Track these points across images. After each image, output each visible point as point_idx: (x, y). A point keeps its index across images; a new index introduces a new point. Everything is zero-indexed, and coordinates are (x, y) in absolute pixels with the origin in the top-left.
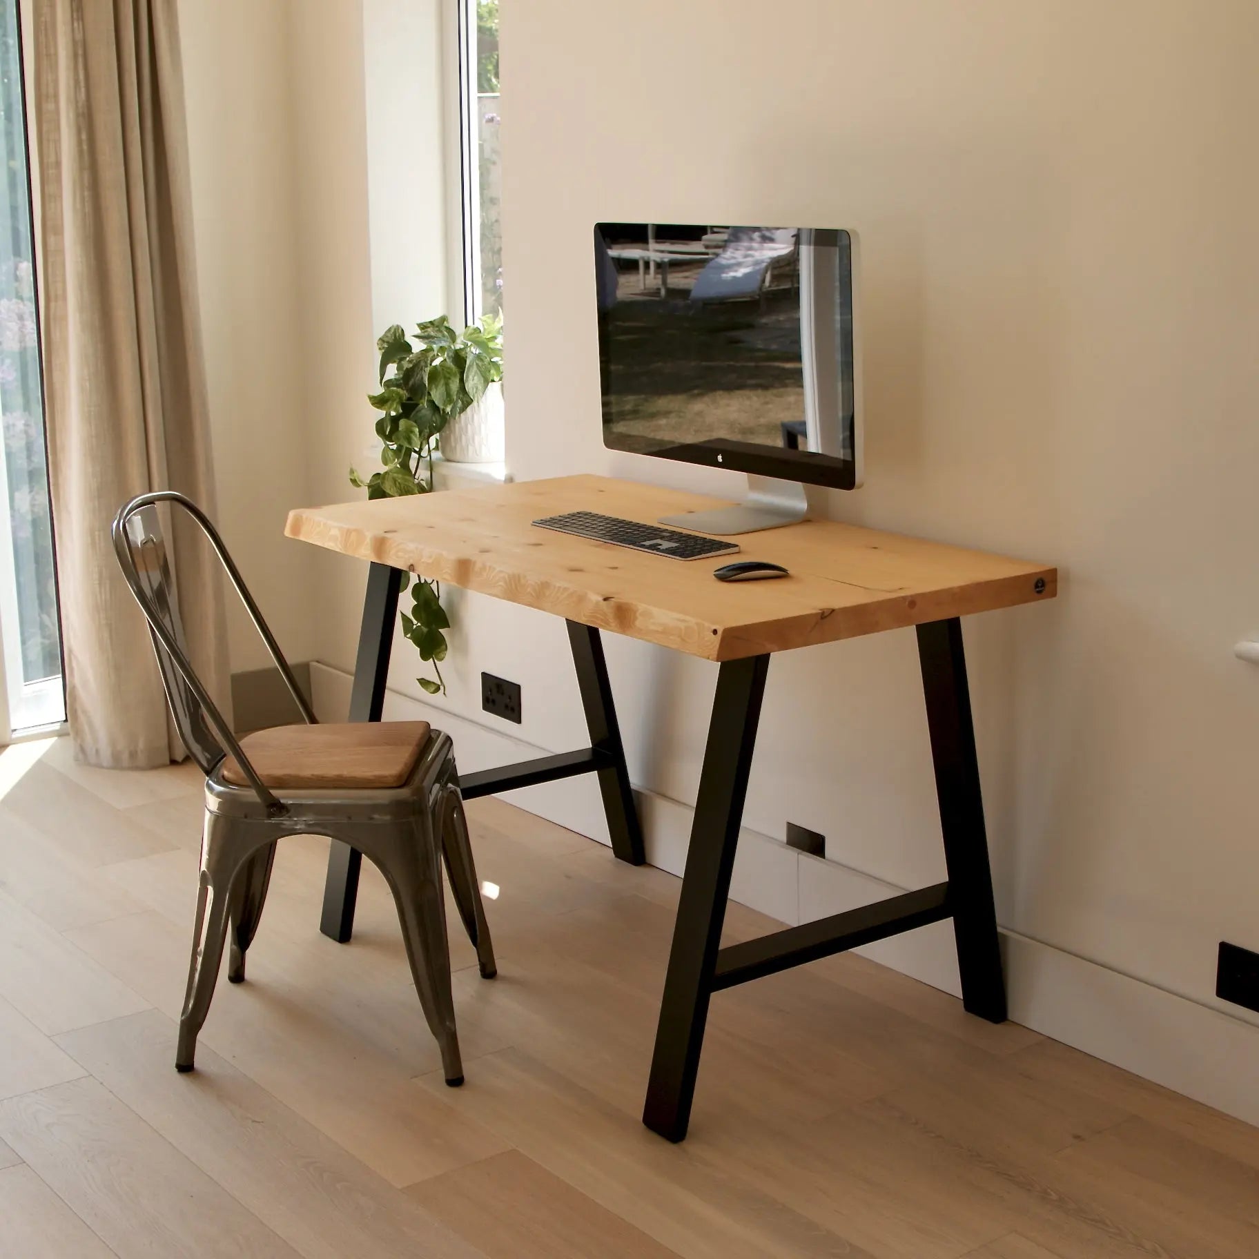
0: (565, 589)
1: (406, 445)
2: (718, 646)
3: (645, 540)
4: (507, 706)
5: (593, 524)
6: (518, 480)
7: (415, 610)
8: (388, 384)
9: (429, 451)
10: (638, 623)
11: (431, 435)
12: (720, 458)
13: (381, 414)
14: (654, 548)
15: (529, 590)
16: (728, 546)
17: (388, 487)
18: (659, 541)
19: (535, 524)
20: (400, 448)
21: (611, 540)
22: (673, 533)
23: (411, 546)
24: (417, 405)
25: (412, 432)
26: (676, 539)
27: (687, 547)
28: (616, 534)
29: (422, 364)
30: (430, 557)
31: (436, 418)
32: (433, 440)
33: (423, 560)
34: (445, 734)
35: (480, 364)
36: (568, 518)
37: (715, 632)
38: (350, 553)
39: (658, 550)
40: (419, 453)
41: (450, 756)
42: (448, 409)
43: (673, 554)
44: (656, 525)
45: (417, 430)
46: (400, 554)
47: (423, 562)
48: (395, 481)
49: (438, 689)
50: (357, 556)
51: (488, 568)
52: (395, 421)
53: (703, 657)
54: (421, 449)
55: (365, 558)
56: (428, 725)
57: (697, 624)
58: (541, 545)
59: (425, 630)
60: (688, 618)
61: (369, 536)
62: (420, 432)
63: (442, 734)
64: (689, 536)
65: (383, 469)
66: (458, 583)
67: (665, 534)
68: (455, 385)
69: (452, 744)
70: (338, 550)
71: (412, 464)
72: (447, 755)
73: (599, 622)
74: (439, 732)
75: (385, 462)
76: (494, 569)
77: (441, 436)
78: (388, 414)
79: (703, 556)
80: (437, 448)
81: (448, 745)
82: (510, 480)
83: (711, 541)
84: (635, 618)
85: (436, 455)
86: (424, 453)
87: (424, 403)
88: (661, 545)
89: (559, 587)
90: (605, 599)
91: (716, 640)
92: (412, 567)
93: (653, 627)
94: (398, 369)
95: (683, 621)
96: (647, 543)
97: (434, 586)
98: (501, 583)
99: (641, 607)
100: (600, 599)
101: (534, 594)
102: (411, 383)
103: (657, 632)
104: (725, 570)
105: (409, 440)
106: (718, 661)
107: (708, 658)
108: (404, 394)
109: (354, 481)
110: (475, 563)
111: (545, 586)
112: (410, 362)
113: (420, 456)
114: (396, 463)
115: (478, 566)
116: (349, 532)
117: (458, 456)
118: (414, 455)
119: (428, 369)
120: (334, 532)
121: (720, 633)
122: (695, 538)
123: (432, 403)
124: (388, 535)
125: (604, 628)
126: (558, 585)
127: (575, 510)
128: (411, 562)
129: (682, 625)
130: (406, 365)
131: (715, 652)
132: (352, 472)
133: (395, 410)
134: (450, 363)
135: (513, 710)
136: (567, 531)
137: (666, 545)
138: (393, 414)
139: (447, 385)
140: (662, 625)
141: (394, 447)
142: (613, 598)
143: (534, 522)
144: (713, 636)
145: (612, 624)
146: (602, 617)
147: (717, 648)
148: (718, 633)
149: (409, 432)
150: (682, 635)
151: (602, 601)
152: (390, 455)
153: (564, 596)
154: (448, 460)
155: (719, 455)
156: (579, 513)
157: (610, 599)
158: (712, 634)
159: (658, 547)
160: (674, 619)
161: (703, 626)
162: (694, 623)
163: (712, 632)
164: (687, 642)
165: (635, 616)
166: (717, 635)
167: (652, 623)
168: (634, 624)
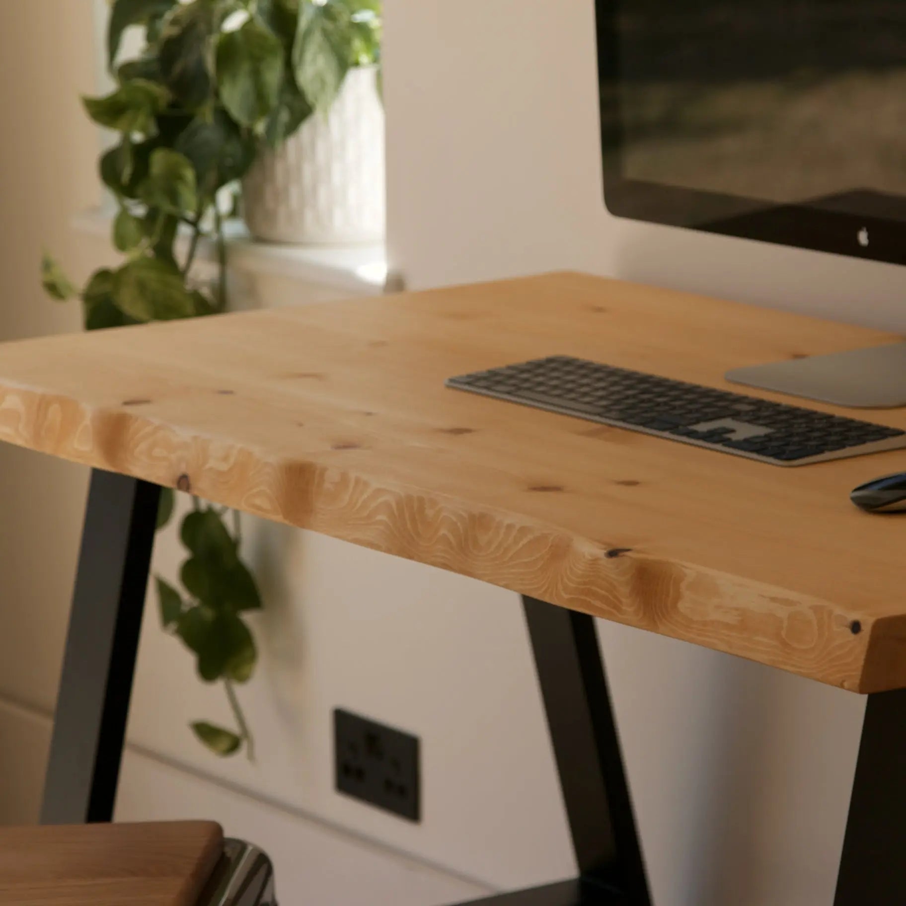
0: (523, 530)
1: (167, 207)
2: (863, 657)
3: (698, 421)
4: (389, 785)
5: (583, 385)
6: (416, 284)
7: (188, 572)
8: (126, 72)
9: (218, 220)
10: (682, 606)
11: (222, 182)
12: (863, 238)
13: (111, 138)
14: (716, 437)
15: (443, 531)
16: (883, 433)
17: (128, 301)
18: (727, 423)
19: (455, 384)
20: (152, 215)
21: (624, 420)
22: (759, 404)
23: (183, 434)
24: (189, 119)
25: (180, 178)
26: (765, 417)
27: (791, 435)
28: (632, 407)
29: (202, 27)
30: (225, 459)
31: (234, 149)
32: (225, 197)
33: (208, 466)
34: (256, 849)
35: (329, 25)
36: (528, 371)
37: (856, 627)
38: (47, 449)
39: (728, 443)
40: (195, 224)
41: (266, 898)
42: (260, 128)
43: (759, 451)
44: (720, 385)
45: (189, 174)
46: (158, 452)
47: (211, 469)
48: (142, 287)
49: (234, 745)
50: (63, 456)
51: (352, 484)
52: (142, 153)
53: (831, 683)
54: (199, 215)
55: (81, 461)
56: (217, 829)
57: (816, 609)
58: (468, 431)
59: (208, 614)
60: (793, 595)
61: (89, 410)
62: (199, 179)
63: (250, 848)
64: (793, 412)
65: (115, 260)
66: (285, 517)
67: (739, 407)
68: (273, 76)
69: (269, 872)
70: (20, 442)
71: (181, 249)
72: (260, 895)
73: (598, 603)
74: (242, 846)
75: (121, 242)
76: (366, 484)
77: (244, 188)
78: (126, 138)
79: (827, 455)
80: (234, 213)
81: (262, 872)
82: (396, 284)
83: (847, 424)
84: (678, 597)
85: (233, 229)
86: (207, 225)
87: (206, 116)
88: (732, 431)
89: (510, 527)
90: (613, 554)
91: (860, 644)
92: (184, 482)
93: (717, 616)
94: (151, 37)
95: (787, 602)
96: (703, 427)
97: (228, 520)
98: (382, 517)
99: (691, 570)
100: (601, 553)
101: (452, 539)
102: (178, 68)
103: (728, 626)
104: (876, 487)
105: (173, 196)
106: (861, 692)
107: (842, 686)
108: (161, 92)
109: (53, 289)
110: (324, 470)
111: (479, 521)
112: (174, 22)
113: (198, 235)
114: (143, 249)
115: (332, 475)
116: (42, 404)
117: (282, 229)
118: (184, 231)
119: (214, 40)
120: (12, 402)
121: (866, 629)
122: (809, 416)
123: (223, 116)
124: (130, 410)
125: (610, 616)
126: (507, 521)
127: (542, 353)
128: (183, 469)
129: (782, 612)
130: (166, 30)
131: (856, 674)
132: (47, 266)
133: (143, 129)
134: (262, 26)
135: (402, 791)
136: (524, 401)
137: (744, 431)
138: (138, 137)
139: (256, 75)
140: (737, 609)
141: (139, 210)
142: (628, 550)
143: (451, 380)
144: (852, 636)
145: (624, 608)
146: (603, 592)
147: (861, 663)
148: (863, 630)
149: (173, 177)
150: (783, 633)
151: (605, 558)
152: (131, 228)
153: (520, 545)
154: (259, 239)
155: (860, 229)
156: (550, 360)
157: (621, 554)
158: (848, 631)
159: (728, 436)
160: (764, 597)
161: (830, 614)
162: (811, 608)
163: (850, 628)
164: (793, 649)
165: (678, 590)
166: (860, 634)
167: (716, 606)
168: (675, 607)
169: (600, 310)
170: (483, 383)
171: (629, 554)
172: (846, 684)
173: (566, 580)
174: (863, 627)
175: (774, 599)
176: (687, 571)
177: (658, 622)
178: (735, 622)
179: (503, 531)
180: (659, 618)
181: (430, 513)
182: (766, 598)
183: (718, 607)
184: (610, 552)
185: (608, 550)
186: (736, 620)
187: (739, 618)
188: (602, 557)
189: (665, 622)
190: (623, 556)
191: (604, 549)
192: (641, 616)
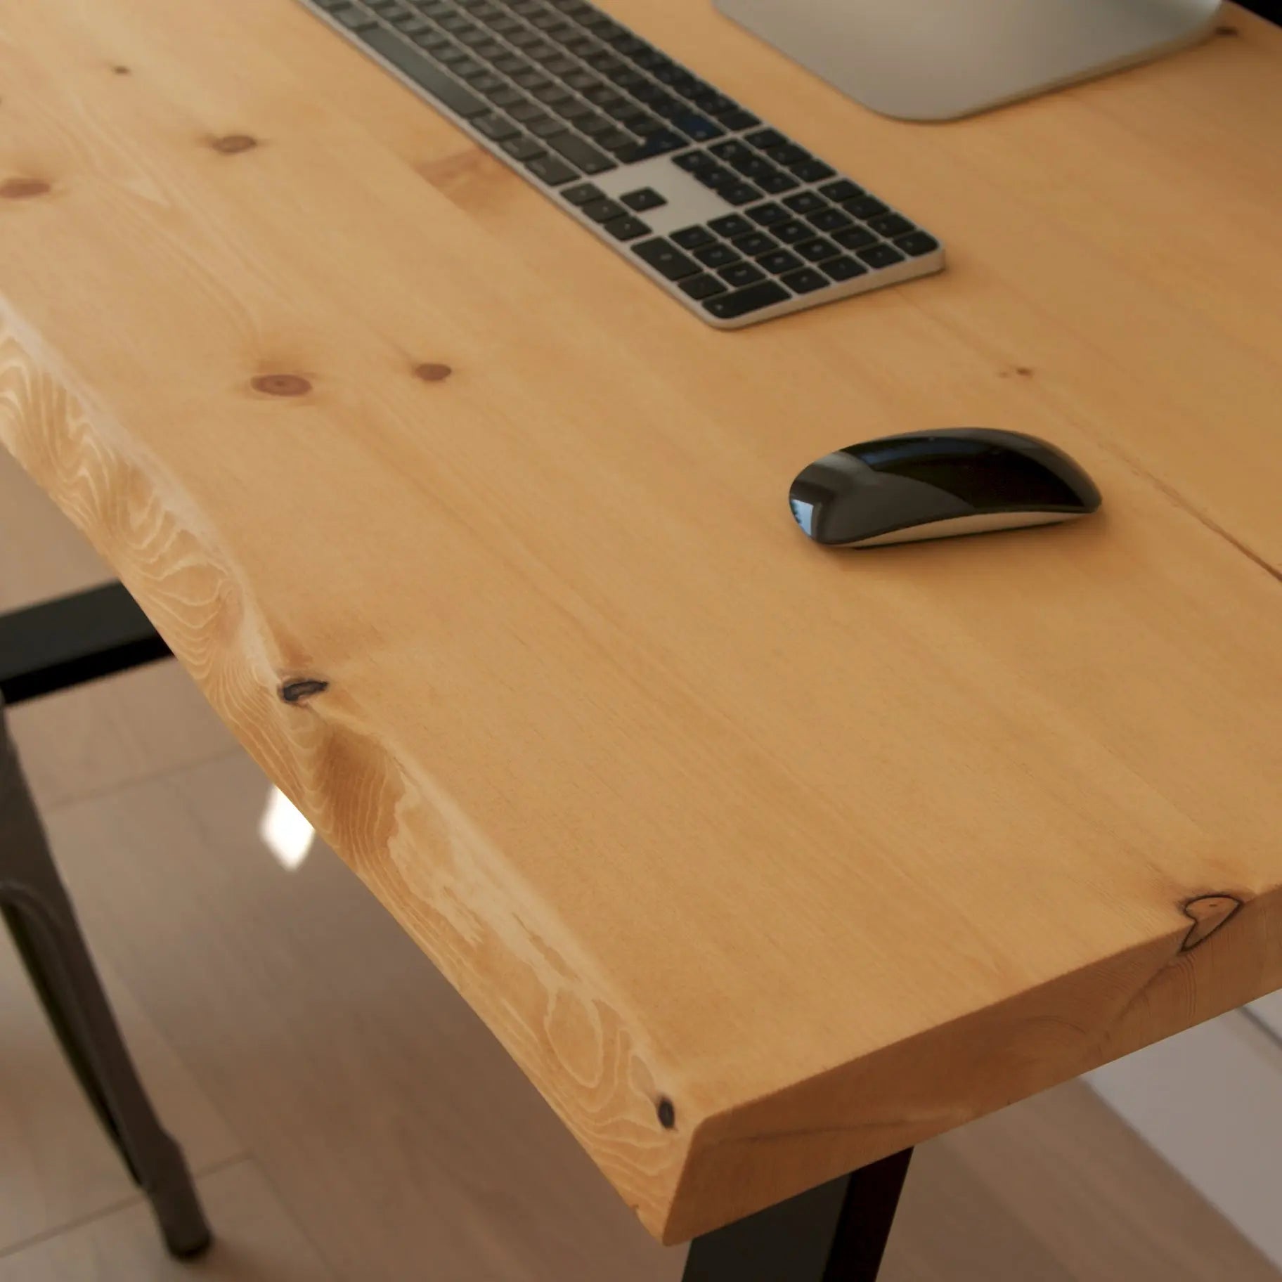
37: (666, 1112)
84: (389, 828)
88: (656, 202)
89: (169, 519)
90: (291, 692)
93: (442, 905)
95: (558, 962)
100: (275, 682)
103: (460, 940)
111: (131, 481)
129: (551, 981)
140: (477, 919)
142: (322, 687)
144: (657, 1126)
148: (677, 1131)
150: (547, 1021)
151: (277, 698)
153: (179, 566)
157: (304, 700)
158: (653, 1111)
159: (647, 217)
160: (522, 924)
161: (627, 1046)
162: (598, 1004)
163: (656, 1105)
164: (560, 1067)
165: (390, 813)
166: (671, 1134)
167: (445, 888)
168: (384, 845)
171: (317, 701)
172: (640, 1215)
174: (678, 1123)
175: (536, 939)
176: (406, 782)
177: (356, 856)
178: (472, 943)
179: (159, 522)
180: (358, 851)
181: (72, 425)
182: (524, 927)
183: (448, 891)
184: (287, 686)
185: (287, 678)
186: (474, 939)
187: (479, 940)
188: (274, 692)
189: (367, 862)
190: (306, 707)
191: (281, 673)
192: (329, 831)
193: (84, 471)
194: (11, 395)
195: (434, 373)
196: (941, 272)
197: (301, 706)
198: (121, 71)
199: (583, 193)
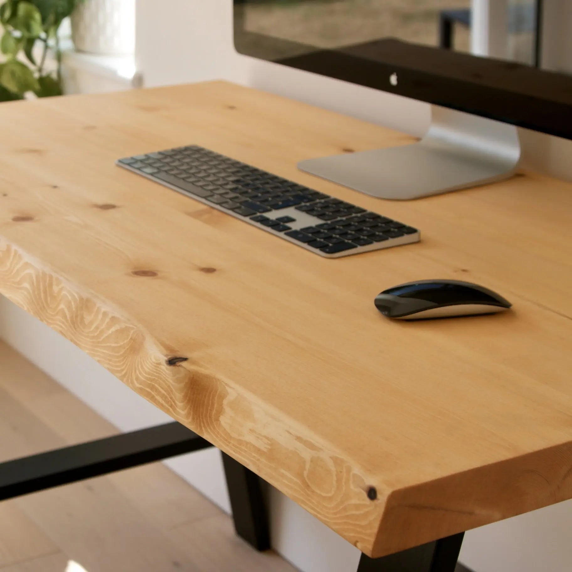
0: (113, 319)
2: (376, 525)
5: (201, 171)
9: (57, 40)
12: (394, 80)
14: (282, 225)
16: (401, 230)
18: (290, 212)
19: (122, 163)
25: (33, 18)
31: (63, 2)
36: (170, 156)
37: (372, 493)
39: (288, 231)
40: (45, 41)
43: (310, 242)
45: (37, 16)
51: (12, 255)
57: (337, 461)
60: (316, 439)
67: (302, 197)
75: (4, 50)
76: (20, 257)
82: (138, 80)
84: (220, 412)
86: (51, 43)
88: (292, 220)
89: (105, 314)
90: (172, 362)
91: (375, 512)
93: (250, 438)
95: (311, 446)
96: (273, 215)
99: (233, 389)
100: (163, 359)
101: (67, 313)
104: (396, 294)
111: (86, 304)
113: (47, 47)
118: (39, 44)
121: (383, 496)
126: (103, 309)
129: (307, 454)
131: (369, 539)
137: (301, 221)
140: (267, 438)
141: (17, 34)
142: (185, 359)
143: (120, 161)
144: (367, 501)
145: (178, 409)
146: (163, 392)
147: (375, 530)
148: (379, 499)
149: (29, 17)
150: (305, 473)
151: (166, 365)
152: (11, 44)
153: (110, 332)
154: (78, 50)
155: (391, 73)
156: (186, 149)
157: (178, 364)
158: (365, 495)
159: (289, 225)
160: (291, 434)
161: (349, 470)
162: (331, 458)
163: (366, 491)
164: (313, 492)
165: (221, 405)
166: (376, 502)
167: (250, 430)
168: (217, 420)
169: (232, 108)
170: (139, 165)
171: (184, 364)
172: (359, 545)
173: (137, 372)
174: (379, 496)
175: (299, 439)
176: (229, 390)
177: (203, 428)
178: (265, 450)
179: (100, 316)
180: (204, 426)
181: (56, 289)
182: (292, 435)
183: (252, 431)
184: (170, 359)
185: (170, 357)
186: (265, 448)
187: (269, 447)
188: (164, 363)
189: (209, 430)
190: (180, 366)
191: (166, 356)
192: (190, 420)
193: (62, 306)
194: (26, 285)
195: (210, 270)
196: (418, 242)
197: (177, 366)
198: (55, 187)
199: (260, 218)
